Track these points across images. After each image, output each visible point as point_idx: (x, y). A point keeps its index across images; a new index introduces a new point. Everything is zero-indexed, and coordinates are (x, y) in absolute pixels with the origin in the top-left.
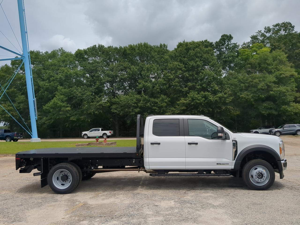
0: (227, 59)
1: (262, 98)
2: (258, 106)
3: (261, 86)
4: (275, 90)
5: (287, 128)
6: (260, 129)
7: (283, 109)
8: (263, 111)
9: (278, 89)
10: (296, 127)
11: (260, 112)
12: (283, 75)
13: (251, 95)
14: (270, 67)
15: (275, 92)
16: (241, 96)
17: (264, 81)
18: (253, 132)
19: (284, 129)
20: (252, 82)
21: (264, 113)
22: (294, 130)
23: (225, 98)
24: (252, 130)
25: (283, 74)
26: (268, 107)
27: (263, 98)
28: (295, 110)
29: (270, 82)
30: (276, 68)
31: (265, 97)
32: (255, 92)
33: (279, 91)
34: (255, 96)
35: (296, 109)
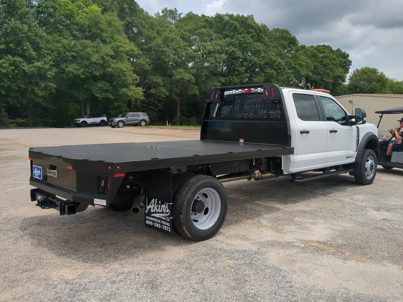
0: (45, 10)
1: (96, 75)
2: (90, 87)
3: (96, 58)
4: (114, 67)
5: (131, 118)
6: (89, 118)
7: (122, 93)
8: (97, 93)
9: (117, 66)
10: (140, 116)
11: (93, 94)
12: (122, 48)
13: (82, 70)
14: (104, 35)
15: (113, 70)
16: (67, 70)
17: (97, 52)
18: (80, 121)
19: (128, 118)
20: (82, 51)
21: (98, 96)
22: (138, 119)
23: (47, 70)
24: (79, 119)
25: (122, 46)
26: (104, 89)
27: (98, 75)
28: (136, 96)
29: (108, 55)
30: (112, 37)
31: (100, 74)
32: (87, 66)
33: (118, 68)
34: (87, 71)
35: (137, 94)
